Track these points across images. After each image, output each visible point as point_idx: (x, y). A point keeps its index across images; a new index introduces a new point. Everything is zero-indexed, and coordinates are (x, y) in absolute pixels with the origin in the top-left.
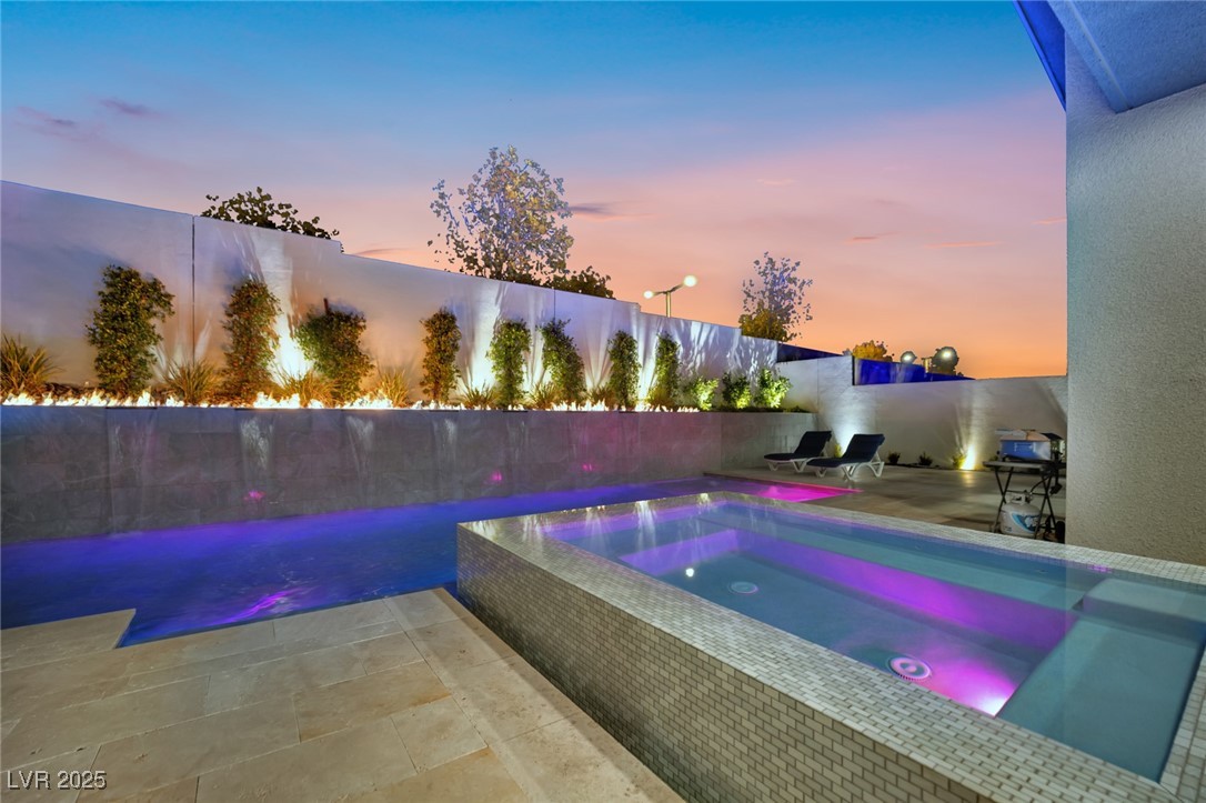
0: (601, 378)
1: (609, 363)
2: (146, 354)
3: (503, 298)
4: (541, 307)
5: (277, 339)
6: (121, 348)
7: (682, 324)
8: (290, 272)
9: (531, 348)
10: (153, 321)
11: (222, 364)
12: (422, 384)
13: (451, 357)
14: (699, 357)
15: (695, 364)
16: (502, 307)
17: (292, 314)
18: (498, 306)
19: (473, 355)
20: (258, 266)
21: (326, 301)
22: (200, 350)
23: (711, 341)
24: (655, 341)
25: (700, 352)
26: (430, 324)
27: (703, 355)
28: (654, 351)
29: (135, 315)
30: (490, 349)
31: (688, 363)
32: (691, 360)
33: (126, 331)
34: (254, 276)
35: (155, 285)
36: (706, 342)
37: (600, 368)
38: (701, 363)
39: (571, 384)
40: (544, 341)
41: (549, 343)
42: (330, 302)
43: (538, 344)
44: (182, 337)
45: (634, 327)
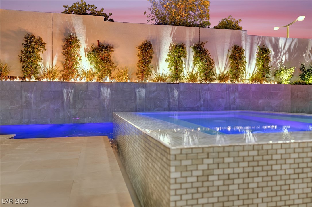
0: (225, 70)
1: (229, 62)
2: (38, 65)
3: (174, 34)
4: (192, 36)
5: (80, 57)
6: (29, 63)
7: (273, 40)
8: (85, 30)
9: (188, 56)
10: (39, 53)
11: (61, 68)
12: (137, 74)
13: (149, 62)
14: (284, 56)
15: (282, 60)
16: (173, 38)
17: (86, 47)
18: (171, 37)
19: (160, 60)
20: (74, 29)
21: (98, 41)
22: (55, 63)
23: (292, 47)
24: (256, 49)
25: (285, 54)
26: (140, 47)
27: (287, 55)
28: (255, 55)
29: (33, 51)
30: (168, 58)
31: (277, 60)
32: (279, 59)
33: (31, 57)
34: (73, 34)
35: (40, 40)
36: (289, 48)
37: (224, 65)
38: (286, 60)
39: (208, 73)
40: (194, 52)
41: (196, 53)
42: (100, 42)
43: (191, 54)
44: (49, 58)
45: (244, 43)
